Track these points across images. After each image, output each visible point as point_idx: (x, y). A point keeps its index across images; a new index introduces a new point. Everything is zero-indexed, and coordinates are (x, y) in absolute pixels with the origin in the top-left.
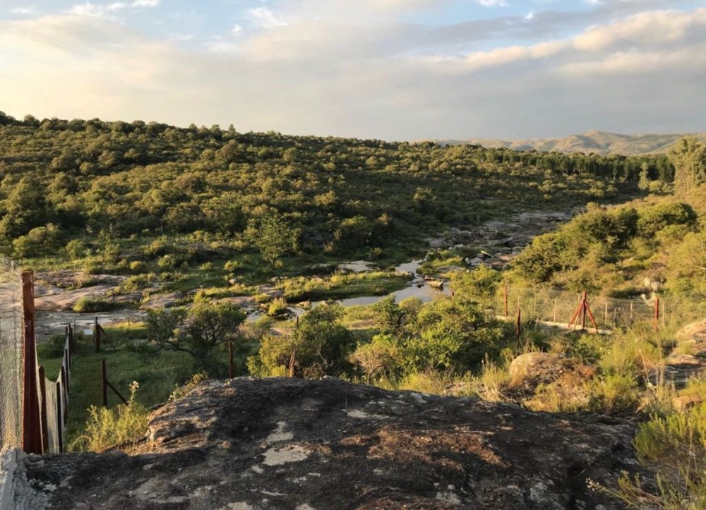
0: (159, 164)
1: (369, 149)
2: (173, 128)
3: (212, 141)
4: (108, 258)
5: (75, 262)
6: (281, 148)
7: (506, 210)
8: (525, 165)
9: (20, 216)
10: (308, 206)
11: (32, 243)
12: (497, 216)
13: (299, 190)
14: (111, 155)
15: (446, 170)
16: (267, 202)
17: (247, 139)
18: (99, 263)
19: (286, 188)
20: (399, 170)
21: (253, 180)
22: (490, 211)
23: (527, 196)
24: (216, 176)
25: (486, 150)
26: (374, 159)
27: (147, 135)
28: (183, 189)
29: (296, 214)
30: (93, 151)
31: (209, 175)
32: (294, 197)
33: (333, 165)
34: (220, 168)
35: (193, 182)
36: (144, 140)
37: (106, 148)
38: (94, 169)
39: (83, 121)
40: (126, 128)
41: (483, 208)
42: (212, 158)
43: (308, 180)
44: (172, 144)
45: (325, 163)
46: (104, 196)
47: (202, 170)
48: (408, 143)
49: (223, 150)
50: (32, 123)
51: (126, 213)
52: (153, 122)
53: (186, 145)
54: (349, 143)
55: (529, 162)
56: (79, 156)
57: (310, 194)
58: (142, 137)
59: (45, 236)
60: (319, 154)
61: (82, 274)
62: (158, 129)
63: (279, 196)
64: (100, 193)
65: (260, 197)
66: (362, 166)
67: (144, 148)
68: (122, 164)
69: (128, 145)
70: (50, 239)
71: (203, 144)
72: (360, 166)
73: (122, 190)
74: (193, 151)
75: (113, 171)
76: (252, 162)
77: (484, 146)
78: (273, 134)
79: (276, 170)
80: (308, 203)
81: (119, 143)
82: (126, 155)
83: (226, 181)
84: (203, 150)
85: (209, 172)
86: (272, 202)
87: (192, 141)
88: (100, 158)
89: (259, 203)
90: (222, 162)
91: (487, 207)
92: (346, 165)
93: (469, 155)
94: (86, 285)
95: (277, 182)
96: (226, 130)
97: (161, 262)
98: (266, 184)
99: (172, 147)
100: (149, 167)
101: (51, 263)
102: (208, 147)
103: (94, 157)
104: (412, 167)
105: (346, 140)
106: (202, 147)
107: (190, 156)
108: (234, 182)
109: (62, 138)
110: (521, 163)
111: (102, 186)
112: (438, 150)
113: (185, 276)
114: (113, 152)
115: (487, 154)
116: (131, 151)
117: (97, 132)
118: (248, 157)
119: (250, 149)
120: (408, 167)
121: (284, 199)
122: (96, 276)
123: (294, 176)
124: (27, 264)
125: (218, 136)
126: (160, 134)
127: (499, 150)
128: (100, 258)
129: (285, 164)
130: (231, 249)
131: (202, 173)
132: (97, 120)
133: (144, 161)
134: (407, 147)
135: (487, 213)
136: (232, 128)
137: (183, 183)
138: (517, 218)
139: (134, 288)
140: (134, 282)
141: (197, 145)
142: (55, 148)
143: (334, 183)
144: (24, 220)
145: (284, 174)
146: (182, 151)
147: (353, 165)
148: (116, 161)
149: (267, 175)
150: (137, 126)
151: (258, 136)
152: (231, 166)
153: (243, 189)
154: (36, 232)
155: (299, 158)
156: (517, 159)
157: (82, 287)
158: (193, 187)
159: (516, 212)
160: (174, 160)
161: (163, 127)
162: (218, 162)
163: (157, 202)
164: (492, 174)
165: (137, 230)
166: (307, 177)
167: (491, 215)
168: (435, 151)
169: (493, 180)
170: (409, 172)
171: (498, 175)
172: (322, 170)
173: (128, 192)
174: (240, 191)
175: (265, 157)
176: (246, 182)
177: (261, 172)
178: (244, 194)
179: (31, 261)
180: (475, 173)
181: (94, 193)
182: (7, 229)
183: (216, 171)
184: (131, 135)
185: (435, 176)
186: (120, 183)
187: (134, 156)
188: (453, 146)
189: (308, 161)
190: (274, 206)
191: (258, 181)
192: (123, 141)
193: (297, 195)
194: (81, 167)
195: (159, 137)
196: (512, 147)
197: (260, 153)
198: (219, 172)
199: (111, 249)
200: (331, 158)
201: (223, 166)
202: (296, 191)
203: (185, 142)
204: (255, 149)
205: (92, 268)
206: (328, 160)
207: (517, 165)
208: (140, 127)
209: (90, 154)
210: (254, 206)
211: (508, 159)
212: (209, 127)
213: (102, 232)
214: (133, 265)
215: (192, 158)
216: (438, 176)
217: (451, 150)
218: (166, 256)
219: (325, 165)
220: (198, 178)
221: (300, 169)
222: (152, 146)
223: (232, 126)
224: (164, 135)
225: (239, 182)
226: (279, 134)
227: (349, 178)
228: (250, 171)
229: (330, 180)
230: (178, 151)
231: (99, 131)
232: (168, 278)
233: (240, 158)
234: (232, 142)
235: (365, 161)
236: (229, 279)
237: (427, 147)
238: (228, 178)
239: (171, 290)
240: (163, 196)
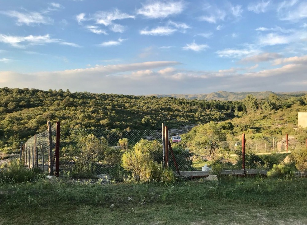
0: (35, 108)
1: (128, 99)
2: (41, 91)
3: (59, 97)
4: (14, 147)
6: (89, 99)
7: (180, 124)
8: (191, 106)
10: (98, 124)
12: (175, 127)
13: (95, 118)
14: (13, 104)
15: (158, 108)
16: (81, 123)
17: (74, 96)
18: (11, 150)
19: (89, 117)
20: (139, 108)
21: (75, 114)
22: (174, 125)
23: (189, 119)
24: (60, 112)
25: (176, 99)
26: (129, 104)
27: (30, 94)
28: (46, 118)
29: (93, 128)
30: (5, 102)
31: (57, 112)
32: (93, 121)
33: (111, 107)
34: (62, 109)
35: (50, 116)
36: (29, 97)
37: (11, 101)
38: (5, 110)
40: (20, 92)
41: (171, 124)
42: (59, 105)
43: (99, 114)
45: (108, 106)
46: (11, 122)
47: (54, 110)
48: (145, 96)
49: (63, 101)
51: (22, 129)
53: (47, 99)
54: (120, 97)
55: (193, 104)
57: (99, 120)
58: (28, 96)
60: (105, 102)
61: (3, 154)
62: (35, 92)
63: (86, 121)
64: (9, 121)
65: (78, 121)
66: (124, 107)
67: (29, 100)
68: (18, 108)
69: (20, 100)
71: (55, 98)
72: (123, 107)
73: (19, 119)
74: (50, 102)
75: (14, 111)
76: (76, 106)
77: (177, 98)
78: (86, 93)
79: (86, 109)
80: (98, 123)
81: (17, 98)
82: (20, 104)
83: (64, 115)
84: (54, 101)
85: (57, 111)
86: (83, 124)
87: (50, 97)
88: (8, 105)
89: (77, 124)
90: (63, 107)
91: (172, 123)
92: (116, 106)
93: (169, 102)
95: (85, 115)
96: (65, 91)
98: (81, 116)
99: (41, 100)
100: (31, 109)
102: (57, 99)
103: (5, 104)
105: (118, 95)
106: (54, 99)
107: (49, 104)
108: (67, 115)
110: (189, 105)
111: (10, 118)
112: (157, 99)
114: (14, 103)
115: (176, 101)
116: (23, 102)
117: (6, 93)
118: (74, 104)
119: (75, 100)
120: (143, 107)
121: (88, 122)
122: (9, 155)
123: (94, 112)
125: (61, 94)
126: (36, 94)
127: (182, 99)
128: (11, 148)
129: (90, 107)
130: (65, 143)
131: (54, 111)
132: (7, 88)
133: (28, 106)
134: (144, 98)
135: (172, 126)
136: (68, 91)
137: (46, 116)
138: (183, 127)
141: (52, 99)
143: (110, 114)
145: (89, 111)
146: (45, 102)
147: (120, 106)
148: (15, 106)
149: (82, 112)
150: (25, 91)
151: (79, 94)
152: (67, 108)
153: (71, 118)
155: (96, 104)
156: (188, 103)
157: (3, 159)
158: (50, 118)
159: (184, 125)
160: (42, 106)
161: (37, 91)
162: (61, 106)
163: (35, 124)
164: (176, 110)
165: (26, 136)
166: (99, 112)
167: (173, 127)
168: (156, 100)
169: (177, 112)
170: (143, 109)
171: (179, 111)
172: (106, 109)
173: (22, 120)
174: (70, 119)
175: (81, 105)
176: (72, 115)
177: (79, 111)
178: (72, 120)
180: (170, 109)
181: (7, 121)
183: (60, 111)
184: (23, 95)
185: (153, 111)
186: (18, 117)
187: (24, 104)
188: (163, 98)
189: (100, 105)
190: (83, 125)
191: (78, 114)
192: (19, 98)
193: (93, 120)
195: (35, 95)
196: (189, 98)
197: (79, 102)
198: (62, 111)
199: (16, 144)
200: (110, 104)
201: (63, 108)
202: (93, 118)
203: (47, 98)
204: (78, 100)
205: (7, 151)
207: (188, 106)
208: (26, 91)
210: (75, 125)
211: (184, 103)
212: (58, 90)
213: (11, 137)
215: (50, 105)
216: (154, 111)
217: (162, 99)
219: (107, 107)
220: (52, 114)
221: (96, 109)
222: (32, 100)
223: (68, 90)
224: (38, 94)
225: (70, 115)
226: (89, 93)
227: (117, 112)
228: (75, 110)
229: (109, 113)
230: (44, 102)
231: (8, 93)
233: (70, 105)
234: (68, 97)
235: (125, 105)
236: (64, 154)
237: (152, 98)
238: (65, 113)
240: (37, 122)
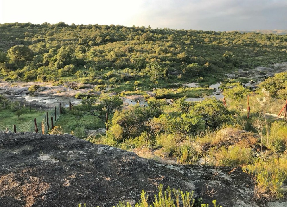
0: (118, 42)
1: (207, 35)
2: (125, 27)
3: (140, 32)
4: (91, 78)
5: (79, 79)
6: (168, 35)
7: (268, 62)
8: (281, 42)
9: (62, 61)
10: (174, 59)
11: (64, 71)
12: (263, 64)
13: (171, 52)
14: (100, 38)
15: (241, 44)
16: (157, 58)
17: (154, 32)
18: (88, 80)
19: (166, 51)
20: (219, 44)
21: (153, 48)
22: (260, 63)
23: (280, 55)
24: (139, 46)
25: (263, 35)
26: (208, 39)
27: (115, 30)
28: (125, 52)
29: (168, 62)
31: (136, 46)
32: (169, 55)
33: (189, 41)
34: (141, 43)
35: (129, 49)
36: (114, 33)
37: (99, 35)
38: (93, 44)
39: (92, 25)
40: (107, 28)
41: (257, 61)
42: (139, 40)
43: (177, 48)
44: (124, 34)
45: (186, 41)
46: (95, 54)
47: (134, 44)
48: (225, 32)
49: (143, 36)
50: (74, 26)
51: (101, 61)
52: (118, 25)
53: (129, 34)
54: (199, 32)
55: (284, 40)
56: (89, 38)
57: (175, 54)
58: (113, 31)
59: (69, 69)
60: (184, 37)
61: (80, 84)
62: (120, 28)
63: (163, 54)
65: (154, 55)
66: (203, 42)
67: (113, 35)
68: (104, 42)
69: (107, 34)
70: (71, 70)
71: (136, 34)
72: (201, 42)
73: (101, 52)
74: (131, 37)
75: (101, 44)
76: (154, 41)
77: (263, 33)
78: (166, 29)
79: (164, 44)
80: (174, 57)
81: (104, 33)
82: (106, 38)
83: (142, 48)
84: (136, 36)
85: (136, 45)
86: (159, 57)
87: (132, 33)
88: (96, 39)
89: (153, 57)
90: (142, 41)
91: (258, 61)
92: (195, 41)
93: (254, 37)
94: (81, 88)
95: (162, 49)
96: (147, 28)
97: (111, 80)
98: (157, 49)
99: (124, 35)
100: (114, 43)
101: (70, 79)
102: (138, 34)
103: (94, 39)
104: (225, 43)
105: (197, 31)
106: (136, 35)
107: (130, 38)
108: (145, 49)
109: (83, 32)
110: (280, 40)
111: (94, 50)
112: (239, 35)
113: (119, 86)
114: (101, 37)
115: (263, 37)
116: (108, 36)
117: (96, 29)
118: (154, 39)
119: (155, 35)
120: (224, 42)
121: (164, 56)
122: (85, 85)
123: (171, 46)
124: (62, 79)
125: (143, 30)
126: (120, 30)
127: (269, 35)
128: (88, 78)
129: (168, 42)
130: (139, 76)
131: (134, 45)
132: (97, 24)
133: (112, 40)
134: (225, 34)
135: (258, 63)
136: (149, 27)
137: (125, 49)
138: (273, 66)
139: (99, 90)
140: (99, 88)
141: (134, 34)
142: (80, 35)
143: (188, 49)
144: (63, 63)
145: (167, 45)
146: (127, 37)
147: (198, 42)
148: (102, 40)
149: (159, 46)
150: (112, 27)
151: (160, 30)
152: (146, 42)
153: (148, 52)
154: (66, 67)
155: (175, 39)
156: (278, 39)
158: (128, 51)
159: (273, 63)
160: (124, 40)
161: (122, 27)
162: (141, 41)
163: (114, 57)
164: (263, 46)
165: (104, 68)
166: (177, 47)
167: (260, 64)
168: (238, 36)
169: (264, 48)
170: (223, 44)
171: (266, 46)
172: (184, 44)
173: (104, 53)
174: (147, 53)
175: (161, 39)
176: (150, 49)
177: (157, 45)
178: (148, 54)
179: (63, 78)
180: (255, 45)
181: (91, 53)
182: (57, 66)
183: (139, 45)
184: (109, 30)
185: (235, 47)
186: (102, 49)
187: (109, 39)
188: (247, 33)
189: (179, 40)
190: (159, 59)
191: (155, 48)
192: (106, 33)
193: (170, 54)
194: (89, 43)
195: (120, 31)
196: (277, 34)
197: (159, 37)
198: (141, 44)
199: (92, 74)
200: (189, 39)
201: (143, 43)
202: (170, 52)
203: (129, 33)
204: (157, 35)
205: (84, 82)
206: (187, 39)
207: (277, 41)
208: (113, 27)
209: (93, 38)
210: (151, 59)
211: (273, 39)
212: (140, 27)
213: (90, 68)
214: (100, 81)
215: (131, 39)
216: (237, 46)
217: (245, 35)
218: (113, 78)
219: (185, 42)
220: (131, 47)
221: (174, 43)
222: (116, 35)
223: (149, 26)
224: (122, 30)
225: (147, 49)
226: (169, 29)
227: (196, 47)
228: (153, 44)
229: (186, 48)
230: (126, 37)
231: (97, 29)
232: (112, 87)
233: (150, 39)
234: (148, 33)
235: (204, 40)
236: (136, 88)
237: (234, 34)
238: (143, 47)
239: (112, 91)
240: (116, 54)
